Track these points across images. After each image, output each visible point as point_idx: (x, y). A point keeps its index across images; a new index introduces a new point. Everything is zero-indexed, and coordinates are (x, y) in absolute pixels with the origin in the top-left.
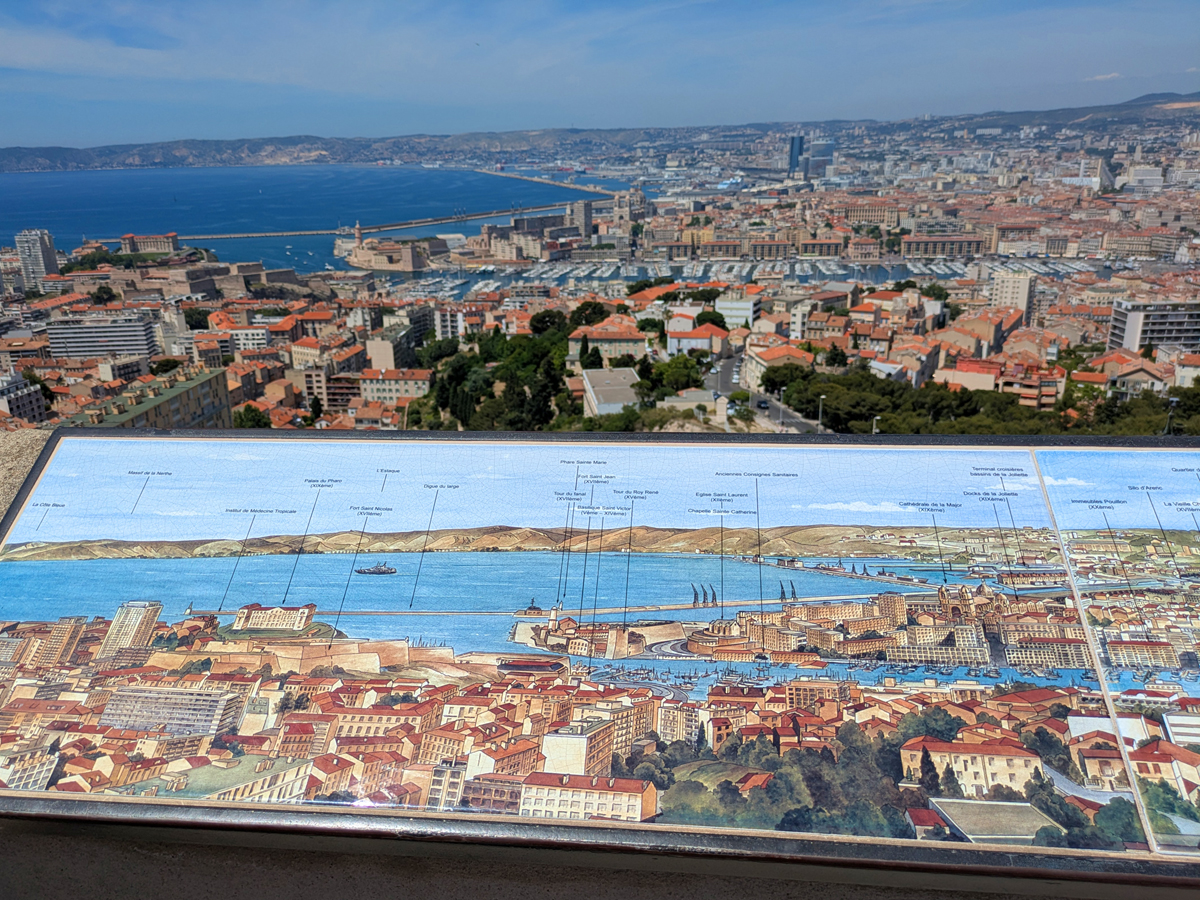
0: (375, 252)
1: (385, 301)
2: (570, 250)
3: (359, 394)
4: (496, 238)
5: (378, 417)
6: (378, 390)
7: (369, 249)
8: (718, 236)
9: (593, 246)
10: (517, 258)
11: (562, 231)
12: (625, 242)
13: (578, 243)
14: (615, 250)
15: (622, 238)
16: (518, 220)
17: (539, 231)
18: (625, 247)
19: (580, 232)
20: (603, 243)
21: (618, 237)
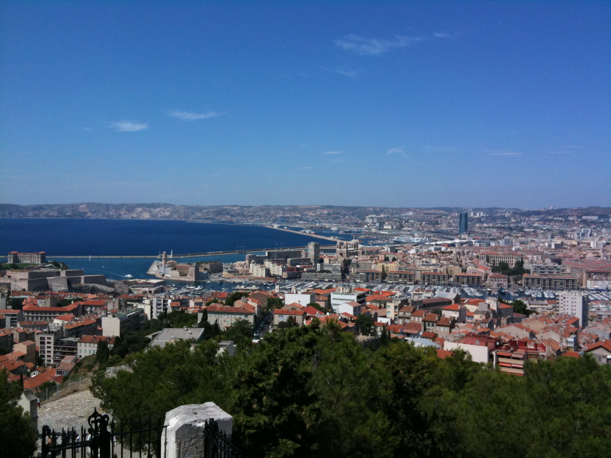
0: (173, 268)
2: (301, 273)
3: (76, 353)
6: (90, 351)
7: (169, 266)
8: (400, 268)
9: (317, 270)
10: (266, 276)
11: (299, 261)
12: (338, 269)
13: (307, 268)
14: (330, 274)
15: (336, 266)
16: (270, 252)
17: (283, 260)
18: (338, 272)
19: (311, 262)
20: (324, 269)
21: (333, 266)
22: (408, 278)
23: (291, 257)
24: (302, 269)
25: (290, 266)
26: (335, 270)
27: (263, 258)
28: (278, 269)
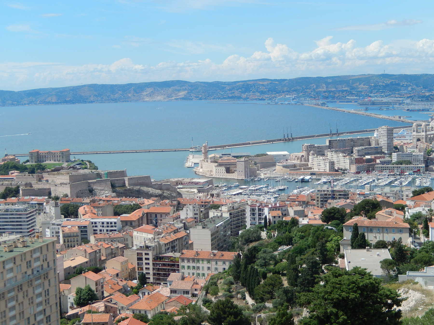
0: (216, 164)
1: (215, 199)
2: (374, 165)
3: (178, 270)
4: (313, 154)
5: (189, 288)
6: (194, 267)
7: (211, 162)
9: (393, 161)
10: (330, 170)
11: (368, 150)
12: (420, 159)
13: (380, 159)
14: (411, 165)
15: (418, 155)
16: (332, 141)
17: (349, 150)
18: (420, 163)
19: (383, 151)
20: (401, 160)
21: (414, 155)
23: (358, 146)
24: (374, 160)
25: (358, 157)
26: (416, 161)
27: (323, 148)
28: (344, 161)
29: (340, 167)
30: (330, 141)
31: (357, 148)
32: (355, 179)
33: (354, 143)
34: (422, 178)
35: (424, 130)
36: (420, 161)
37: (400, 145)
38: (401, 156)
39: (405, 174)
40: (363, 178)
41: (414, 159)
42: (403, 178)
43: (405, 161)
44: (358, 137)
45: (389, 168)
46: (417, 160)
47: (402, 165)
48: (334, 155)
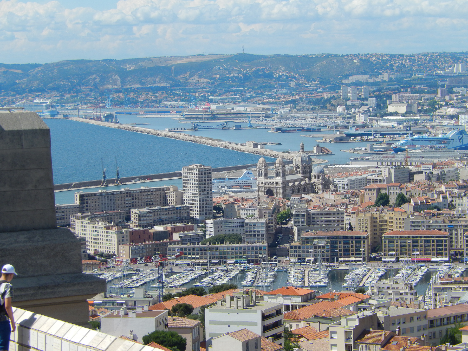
2: (166, 244)
8: (413, 222)
9: (207, 237)
11: (160, 214)
12: (259, 231)
13: (182, 233)
14: (240, 245)
15: (254, 224)
16: (86, 195)
17: (120, 214)
18: (258, 239)
19: (192, 216)
20: (224, 233)
21: (247, 224)
22: (433, 246)
23: (141, 206)
24: (168, 235)
25: (138, 229)
26: (251, 235)
27: (68, 210)
28: (106, 238)
29: (100, 250)
30: (82, 196)
31: (137, 211)
32: (126, 273)
33: (133, 199)
34: (259, 270)
35: (280, 171)
36: (259, 235)
37: (227, 203)
38: (223, 225)
39: (229, 261)
40: (143, 271)
41: (247, 232)
42: (222, 270)
43: (230, 236)
44: (142, 188)
45: (195, 251)
46: (253, 233)
47: (222, 243)
48: (88, 225)
